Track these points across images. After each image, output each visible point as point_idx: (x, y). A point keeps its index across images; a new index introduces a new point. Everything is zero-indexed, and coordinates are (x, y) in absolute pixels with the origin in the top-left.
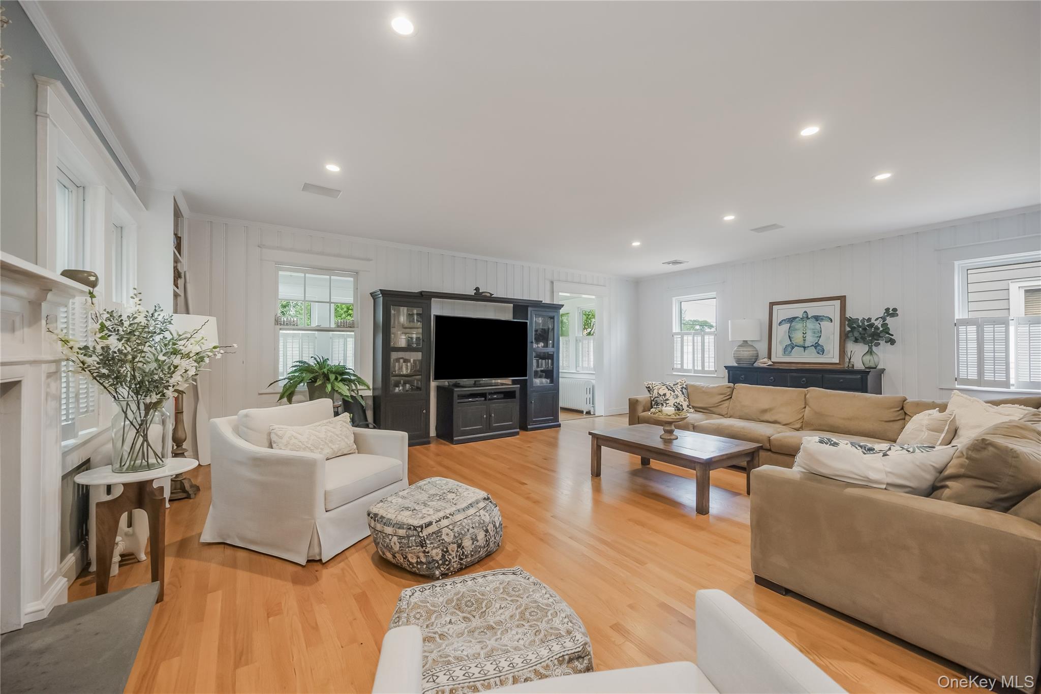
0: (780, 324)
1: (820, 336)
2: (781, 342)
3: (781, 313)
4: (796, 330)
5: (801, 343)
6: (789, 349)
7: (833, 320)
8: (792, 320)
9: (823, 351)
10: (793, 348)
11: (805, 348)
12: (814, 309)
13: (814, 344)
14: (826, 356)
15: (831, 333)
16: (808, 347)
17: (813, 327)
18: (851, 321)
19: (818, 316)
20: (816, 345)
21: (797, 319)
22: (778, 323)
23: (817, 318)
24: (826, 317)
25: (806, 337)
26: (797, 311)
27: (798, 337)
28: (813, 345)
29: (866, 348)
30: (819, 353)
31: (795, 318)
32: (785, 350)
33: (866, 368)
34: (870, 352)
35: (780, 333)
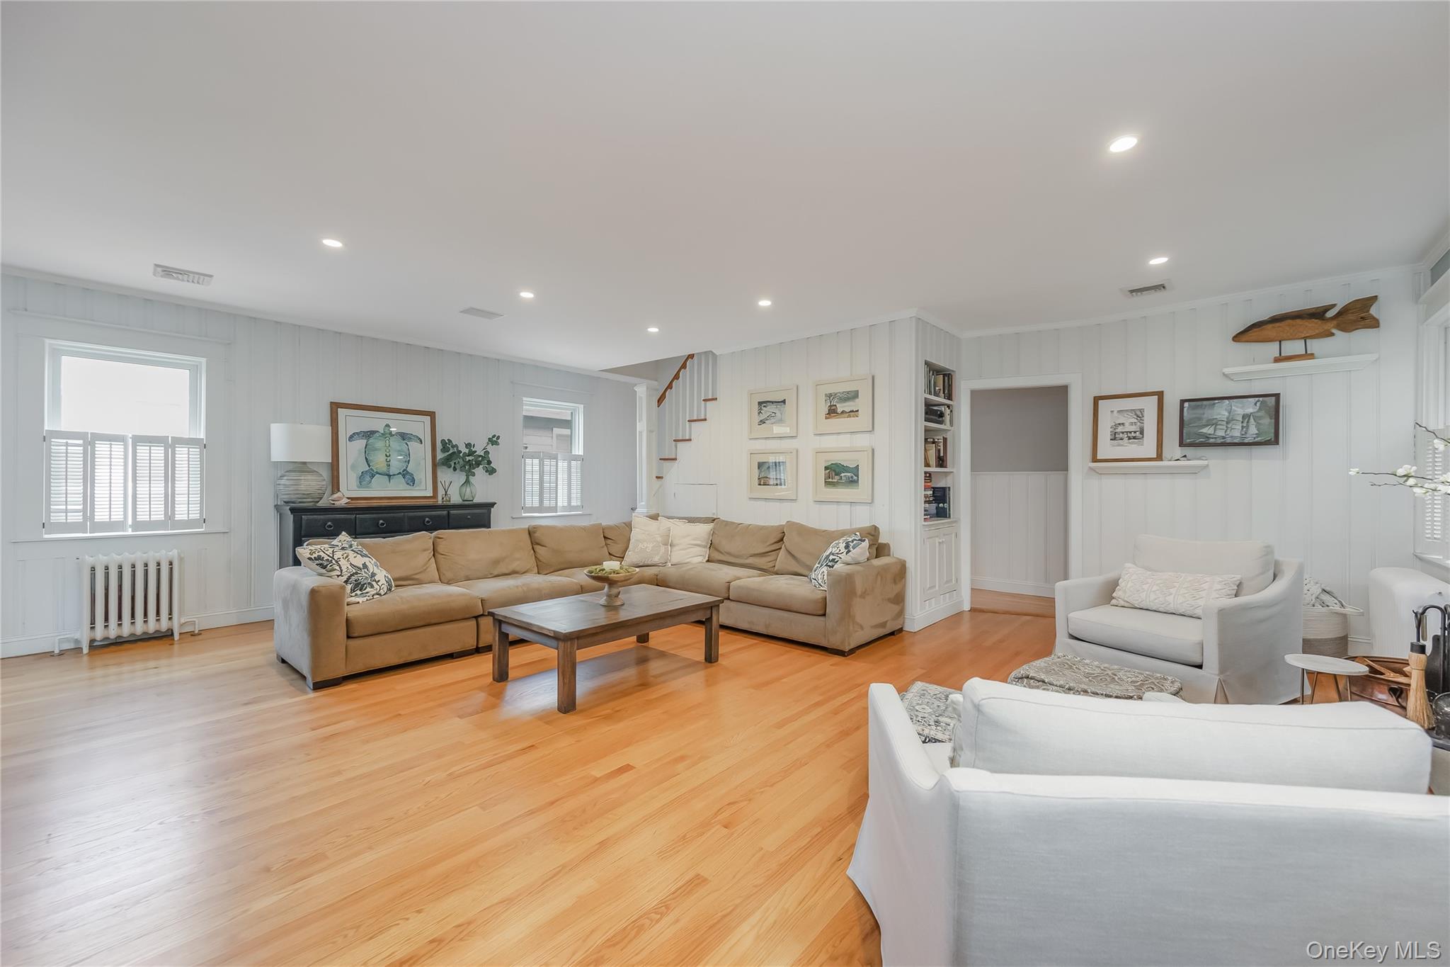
0: (351, 438)
1: (409, 461)
2: (354, 467)
3: (350, 422)
4: (376, 450)
5: (384, 469)
6: (368, 478)
7: (423, 441)
8: (369, 434)
9: (413, 481)
10: (373, 476)
11: (389, 476)
12: (398, 424)
13: (401, 471)
14: (416, 488)
15: (421, 456)
16: (394, 475)
17: (398, 448)
18: (446, 445)
19: (404, 433)
20: (404, 473)
21: (377, 435)
22: (348, 437)
23: (404, 436)
24: (414, 436)
25: (390, 461)
26: (376, 422)
27: (379, 461)
28: (400, 473)
29: (463, 479)
30: (408, 484)
31: (373, 432)
32: (361, 477)
33: (464, 501)
34: (467, 482)
35: (351, 453)
